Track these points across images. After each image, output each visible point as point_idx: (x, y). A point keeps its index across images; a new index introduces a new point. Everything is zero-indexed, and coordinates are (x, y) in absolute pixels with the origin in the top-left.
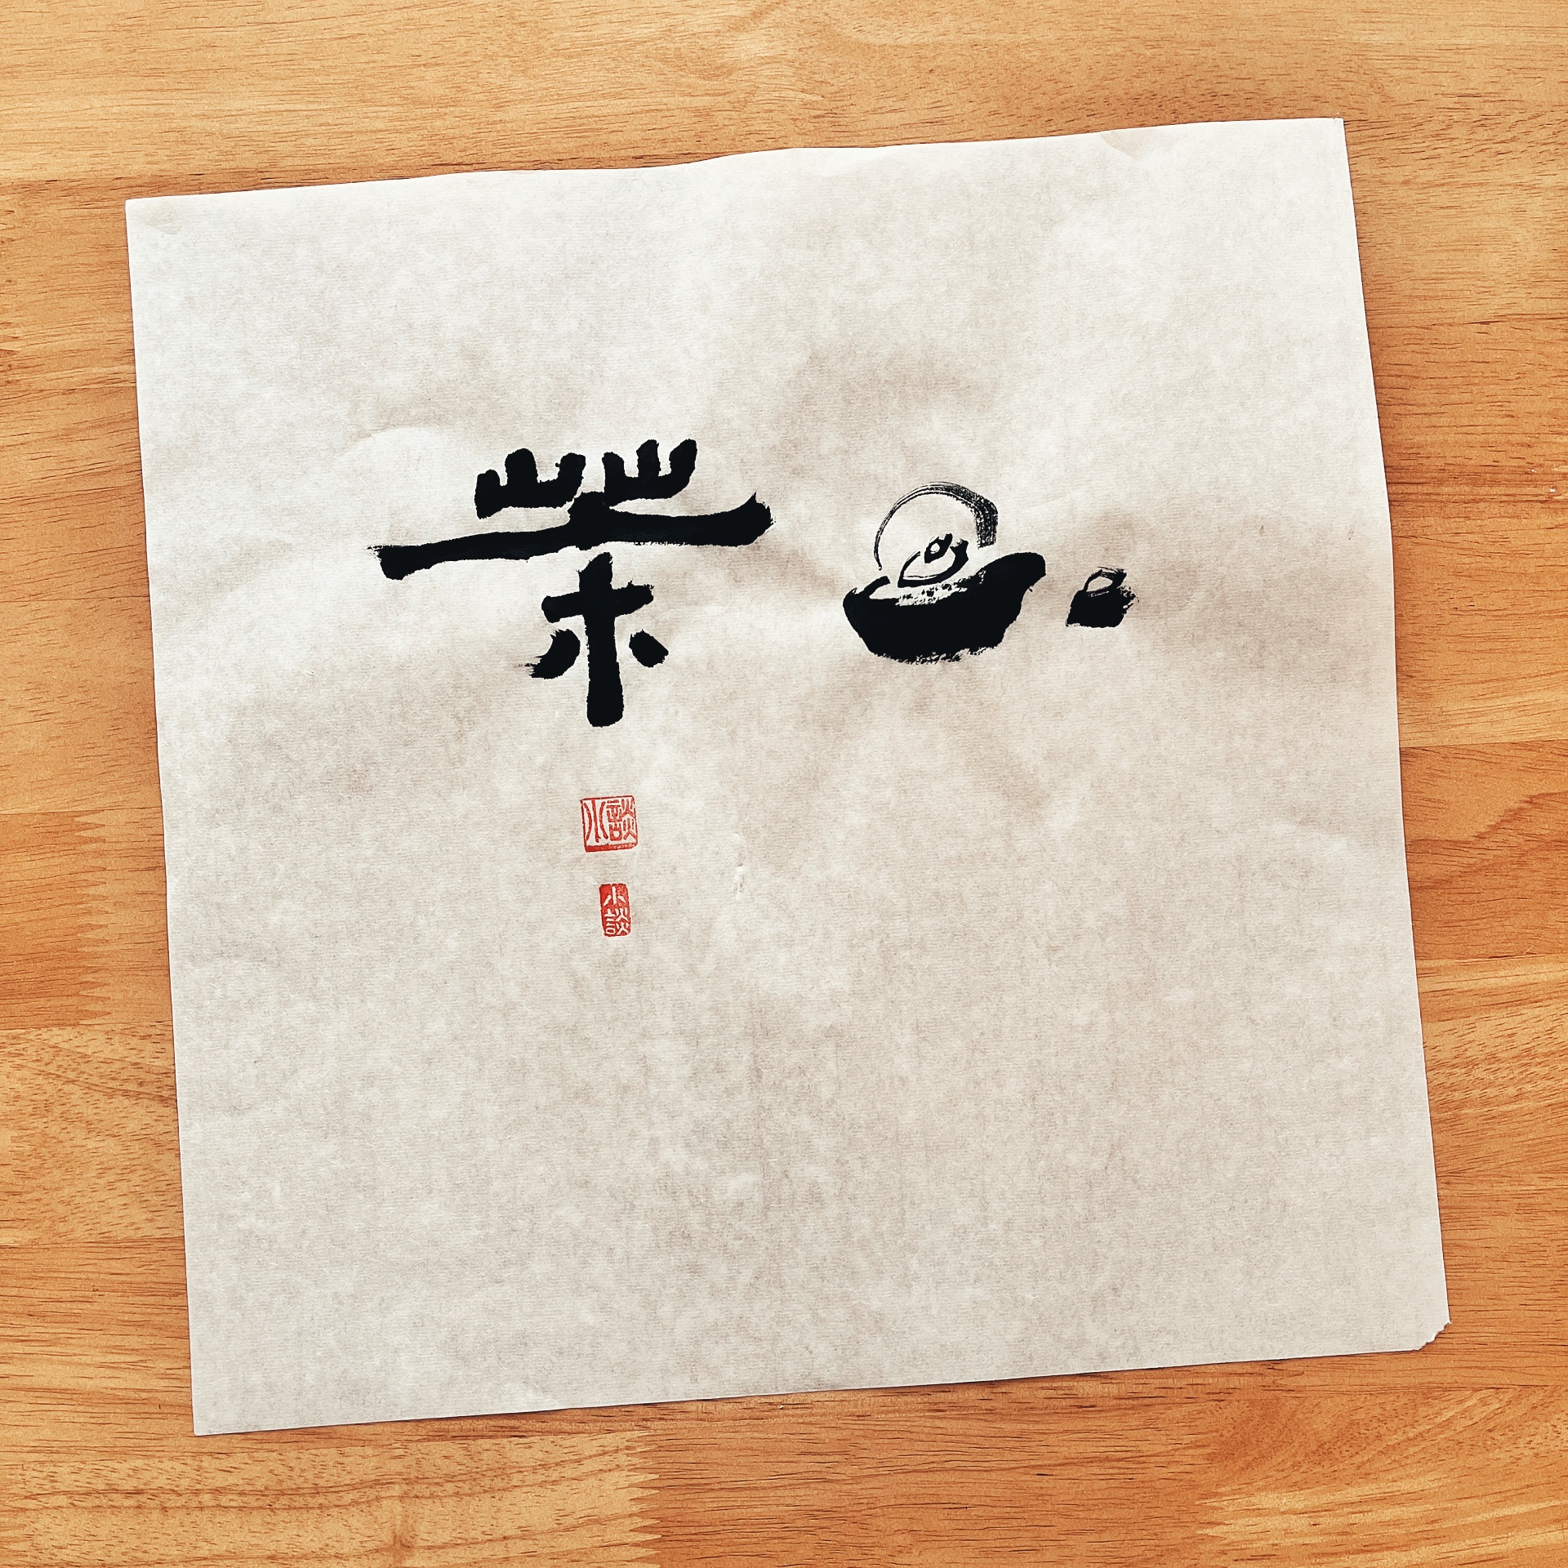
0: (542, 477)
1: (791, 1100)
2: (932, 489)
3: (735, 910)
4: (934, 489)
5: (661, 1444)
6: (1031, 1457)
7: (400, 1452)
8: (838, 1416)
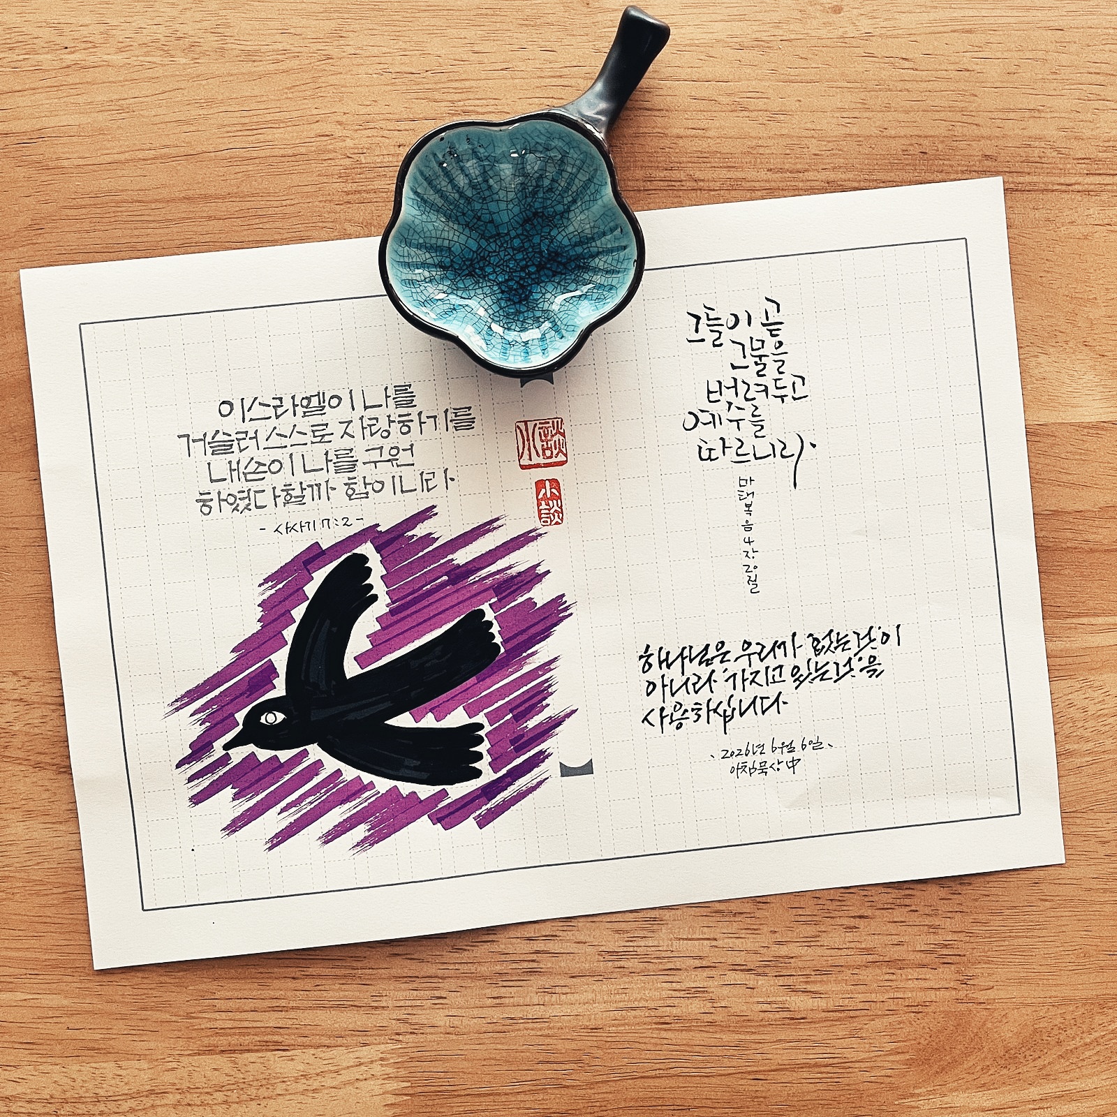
5: (412, 1055)
6: (747, 1064)
7: (174, 1065)
8: (573, 1029)
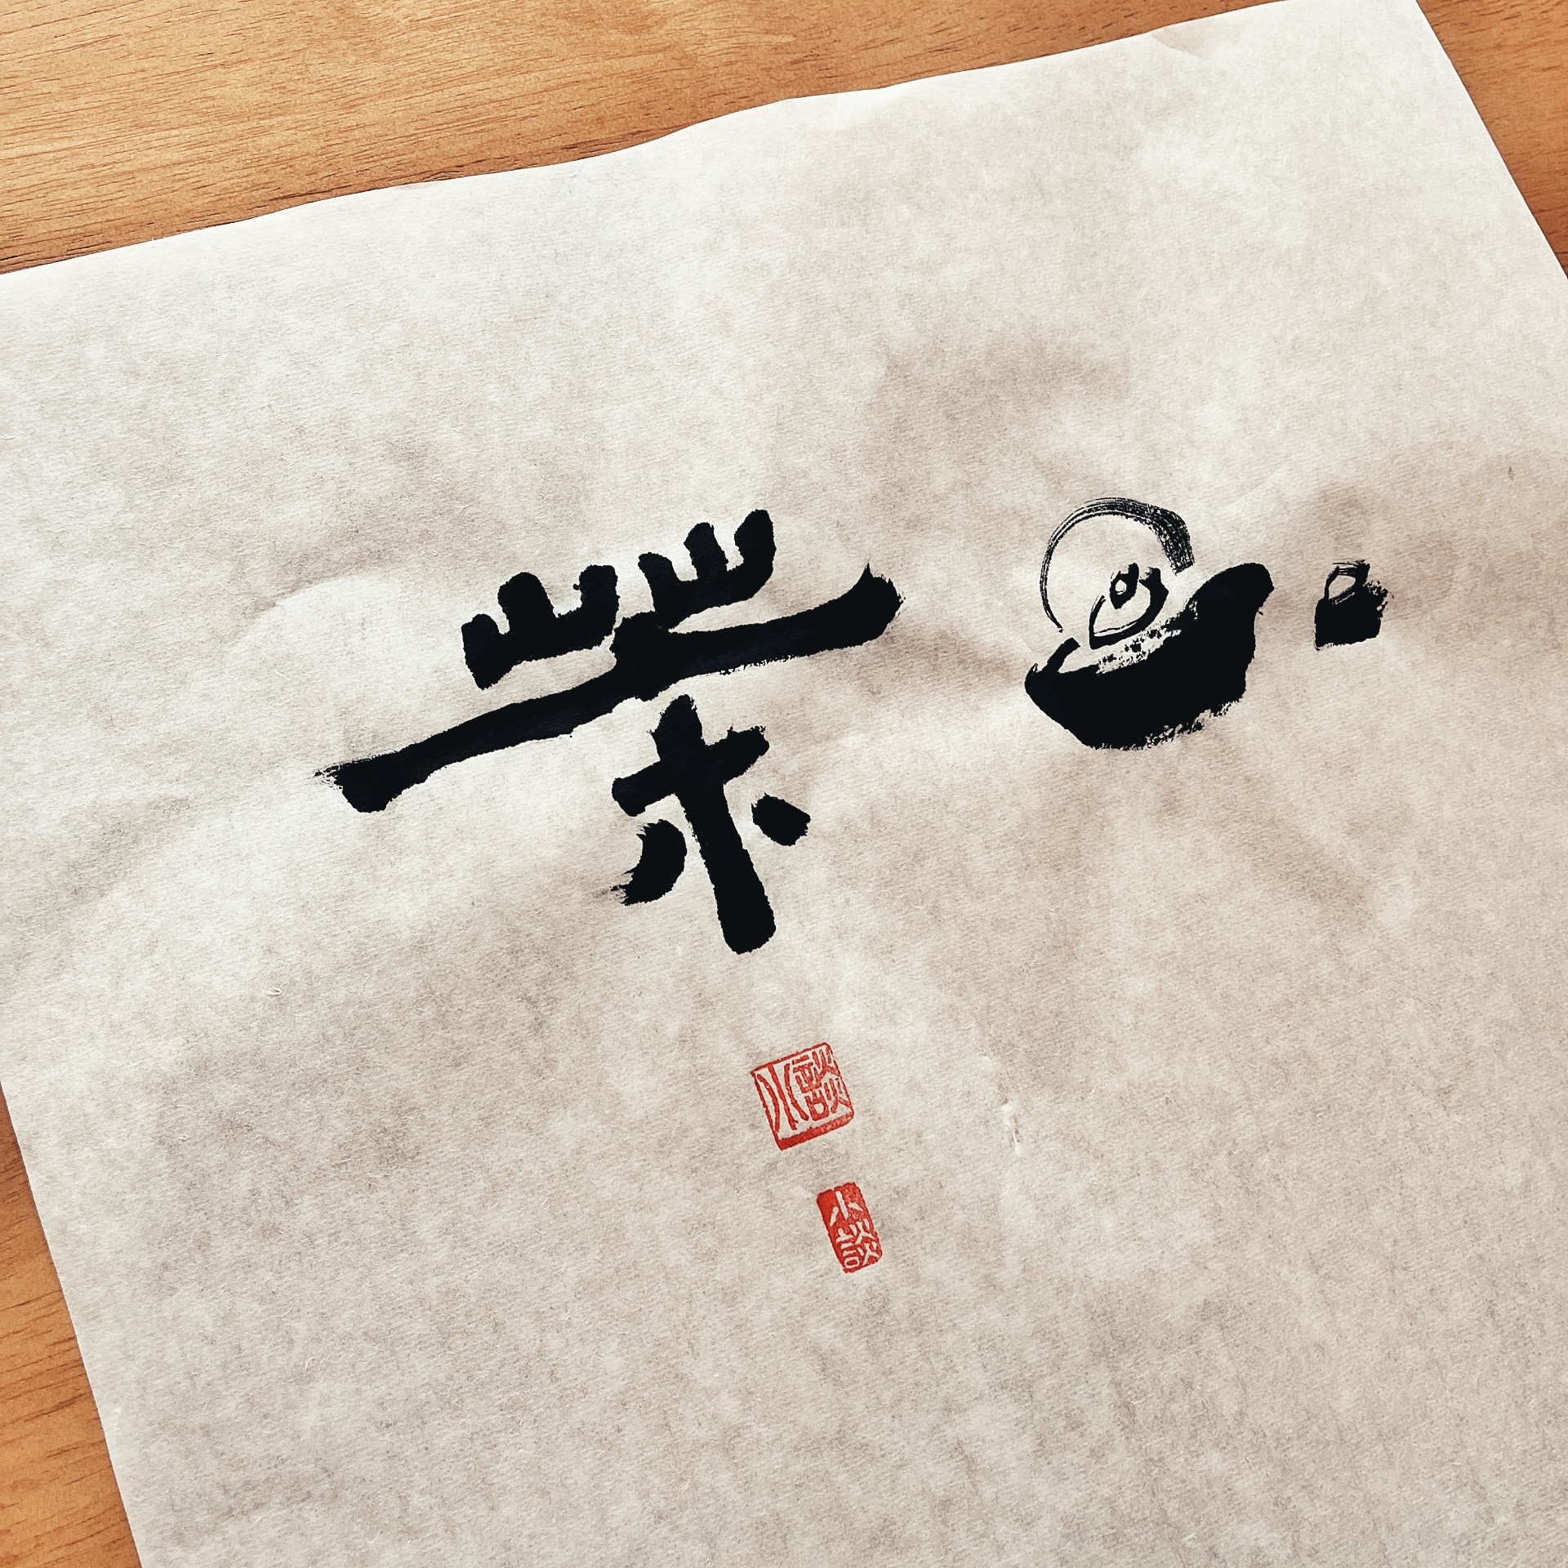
0: (559, 609)
1: (1186, 1433)
2: (1090, 511)
3: (1020, 1171)
4: (1094, 510)
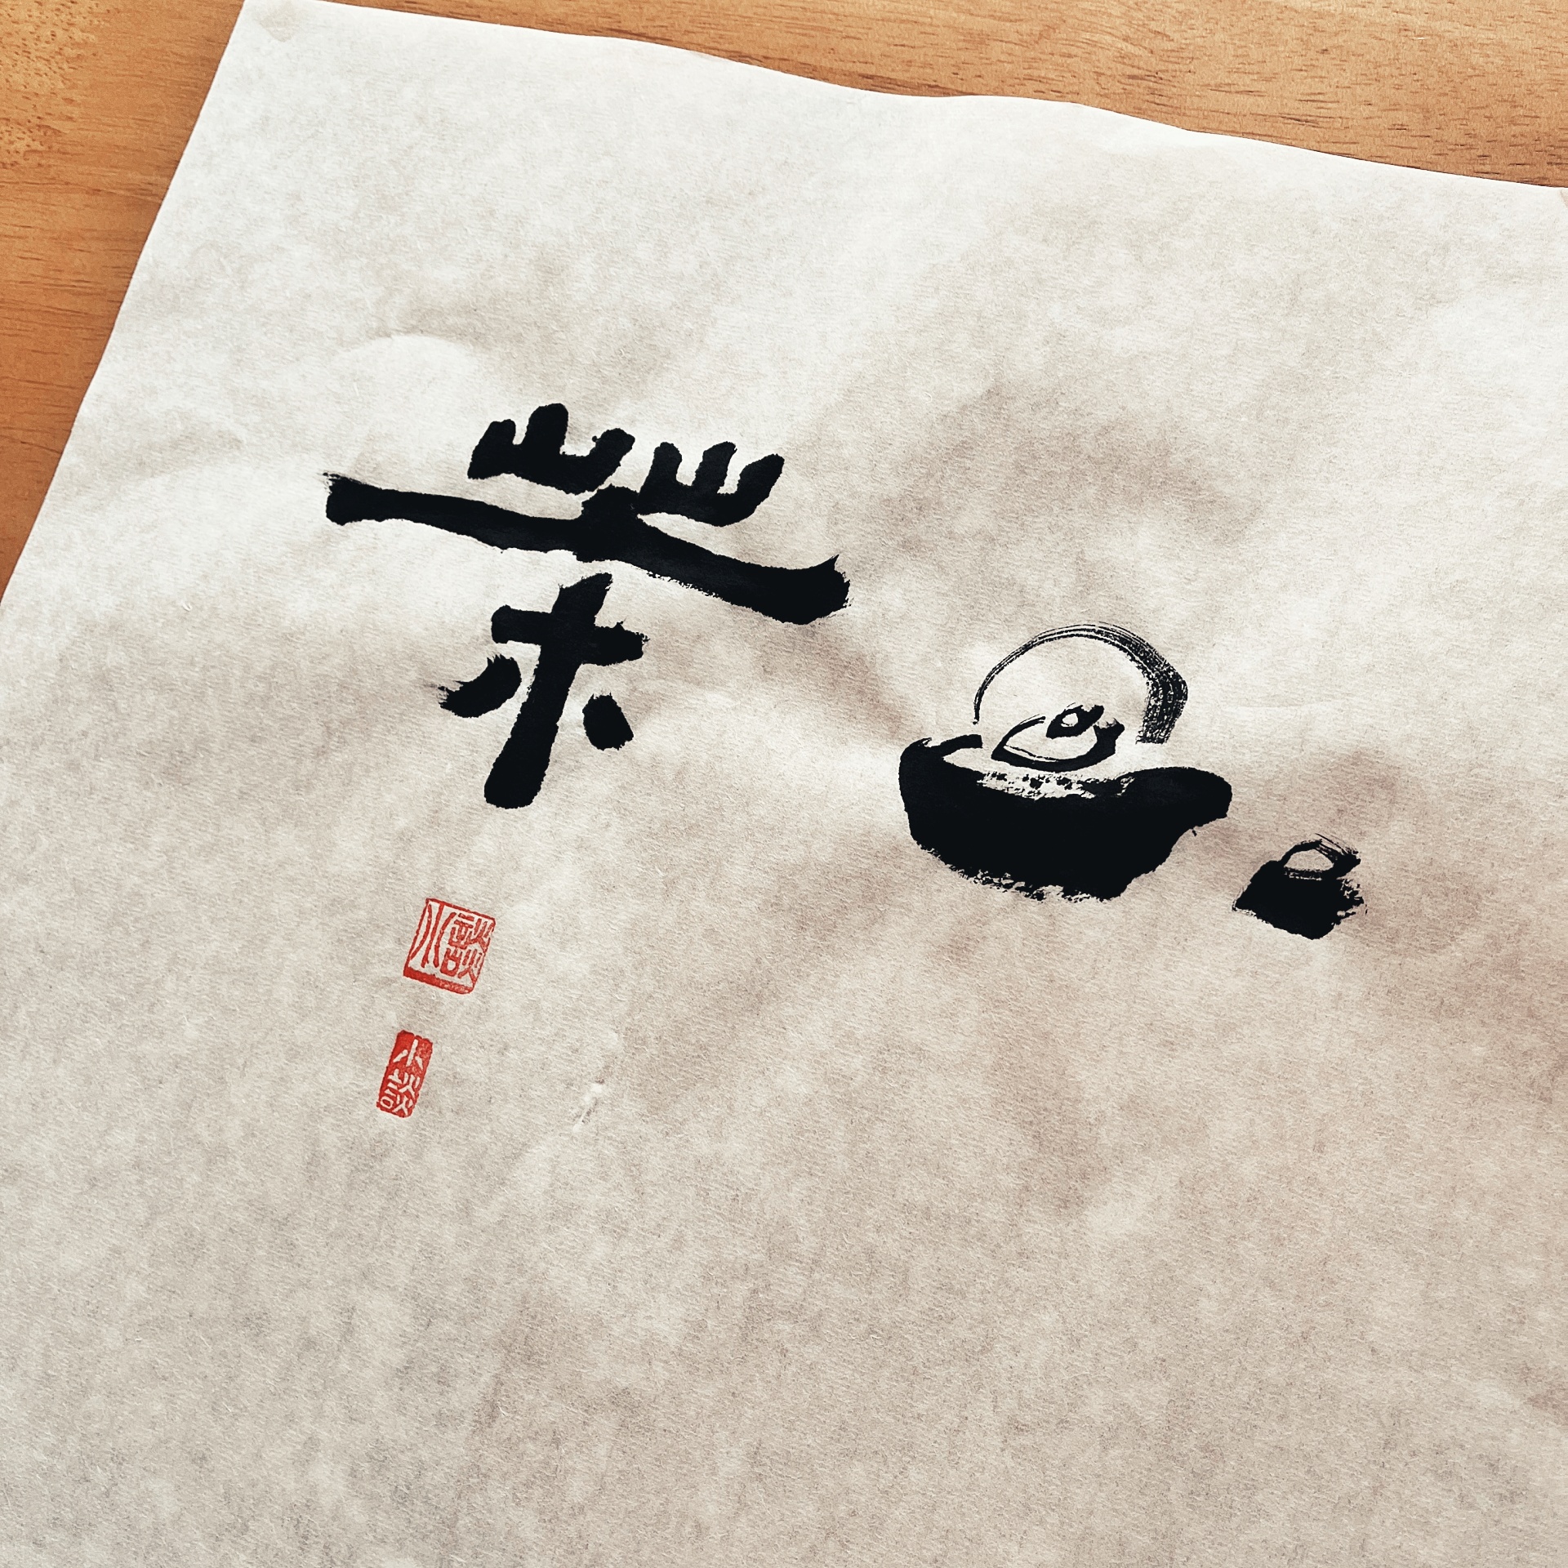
0: (569, 448)
2: (1099, 632)
3: (564, 1146)
4: (1103, 634)
